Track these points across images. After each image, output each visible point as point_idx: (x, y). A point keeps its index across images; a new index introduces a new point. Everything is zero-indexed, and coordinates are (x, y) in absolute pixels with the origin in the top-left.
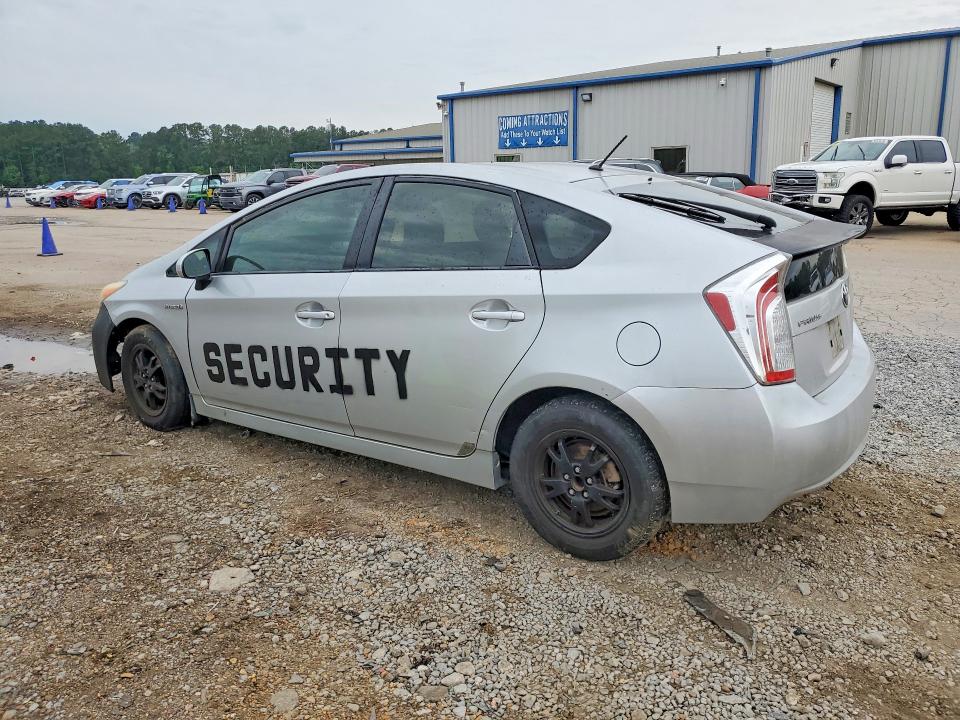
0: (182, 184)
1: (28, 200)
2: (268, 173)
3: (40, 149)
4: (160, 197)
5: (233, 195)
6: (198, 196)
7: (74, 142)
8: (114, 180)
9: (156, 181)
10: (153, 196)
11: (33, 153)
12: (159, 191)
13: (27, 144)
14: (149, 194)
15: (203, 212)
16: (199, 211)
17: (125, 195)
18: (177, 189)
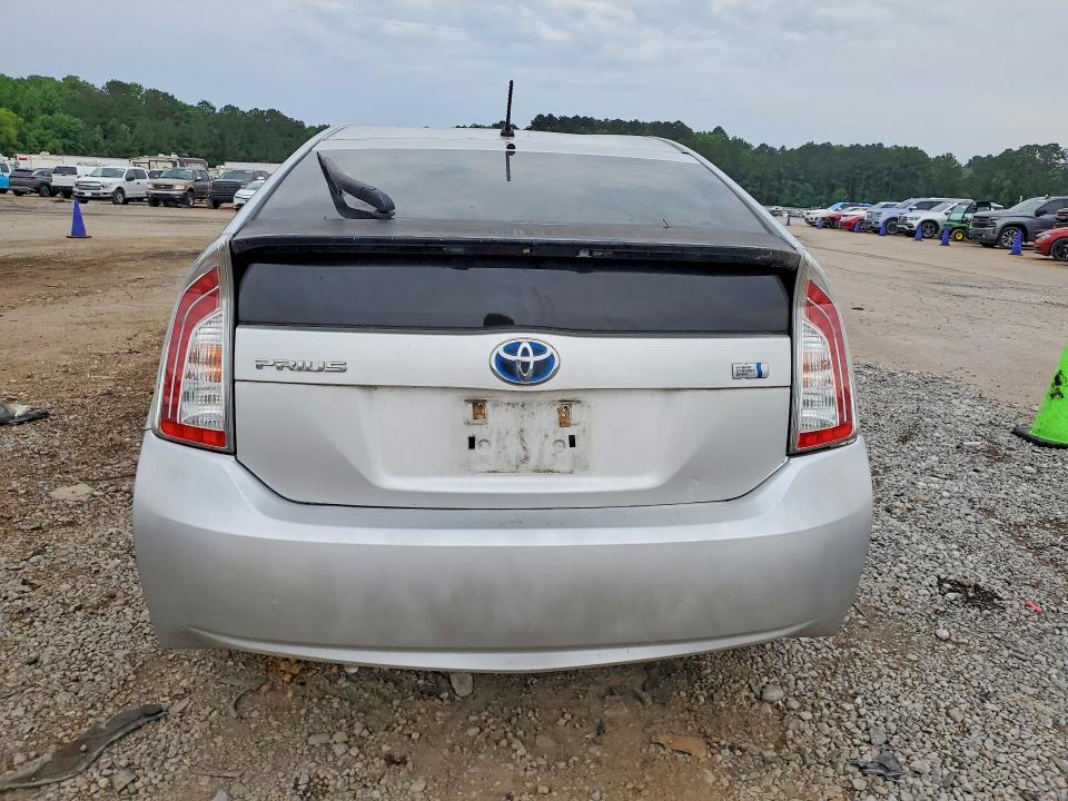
0: (946, 211)
1: (807, 220)
2: (1042, 200)
3: (870, 172)
4: (916, 224)
5: (985, 226)
6: (957, 225)
7: (906, 166)
8: (884, 203)
9: (920, 206)
10: (909, 222)
11: (864, 176)
12: (917, 217)
13: (860, 167)
14: (905, 219)
15: (945, 244)
16: (940, 242)
17: (882, 219)
18: (937, 215)
